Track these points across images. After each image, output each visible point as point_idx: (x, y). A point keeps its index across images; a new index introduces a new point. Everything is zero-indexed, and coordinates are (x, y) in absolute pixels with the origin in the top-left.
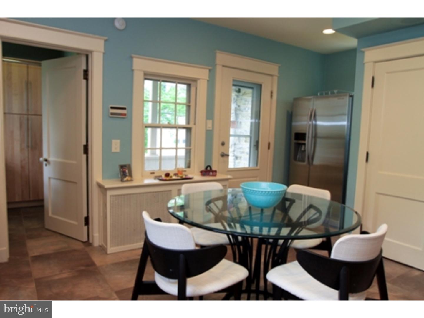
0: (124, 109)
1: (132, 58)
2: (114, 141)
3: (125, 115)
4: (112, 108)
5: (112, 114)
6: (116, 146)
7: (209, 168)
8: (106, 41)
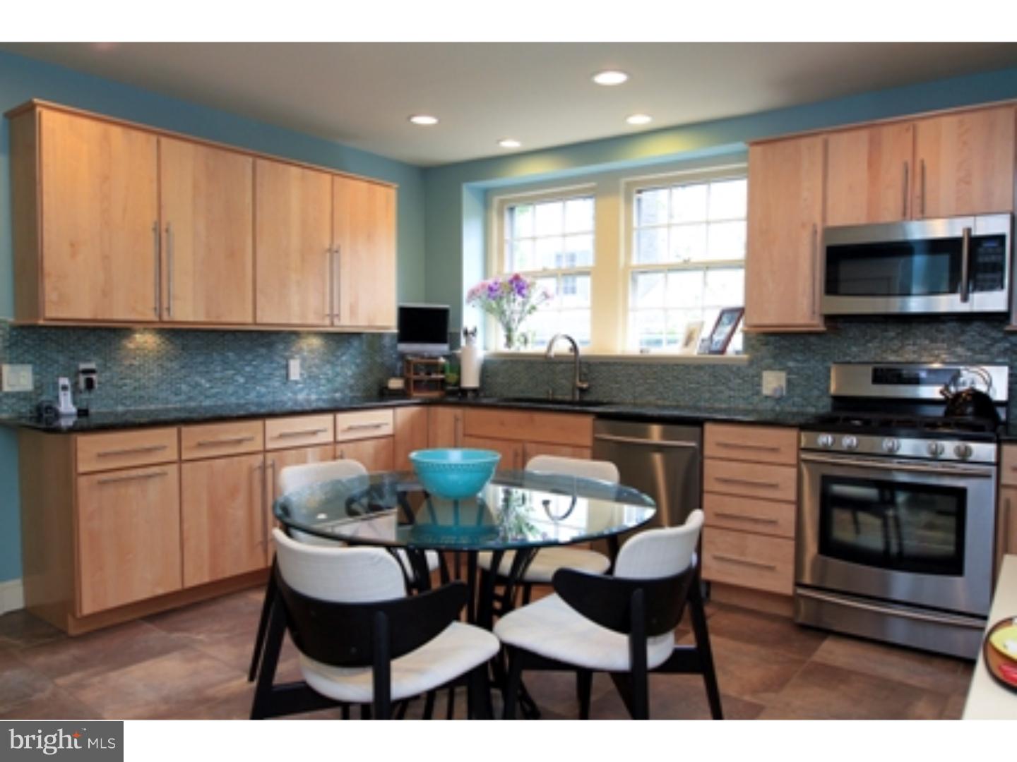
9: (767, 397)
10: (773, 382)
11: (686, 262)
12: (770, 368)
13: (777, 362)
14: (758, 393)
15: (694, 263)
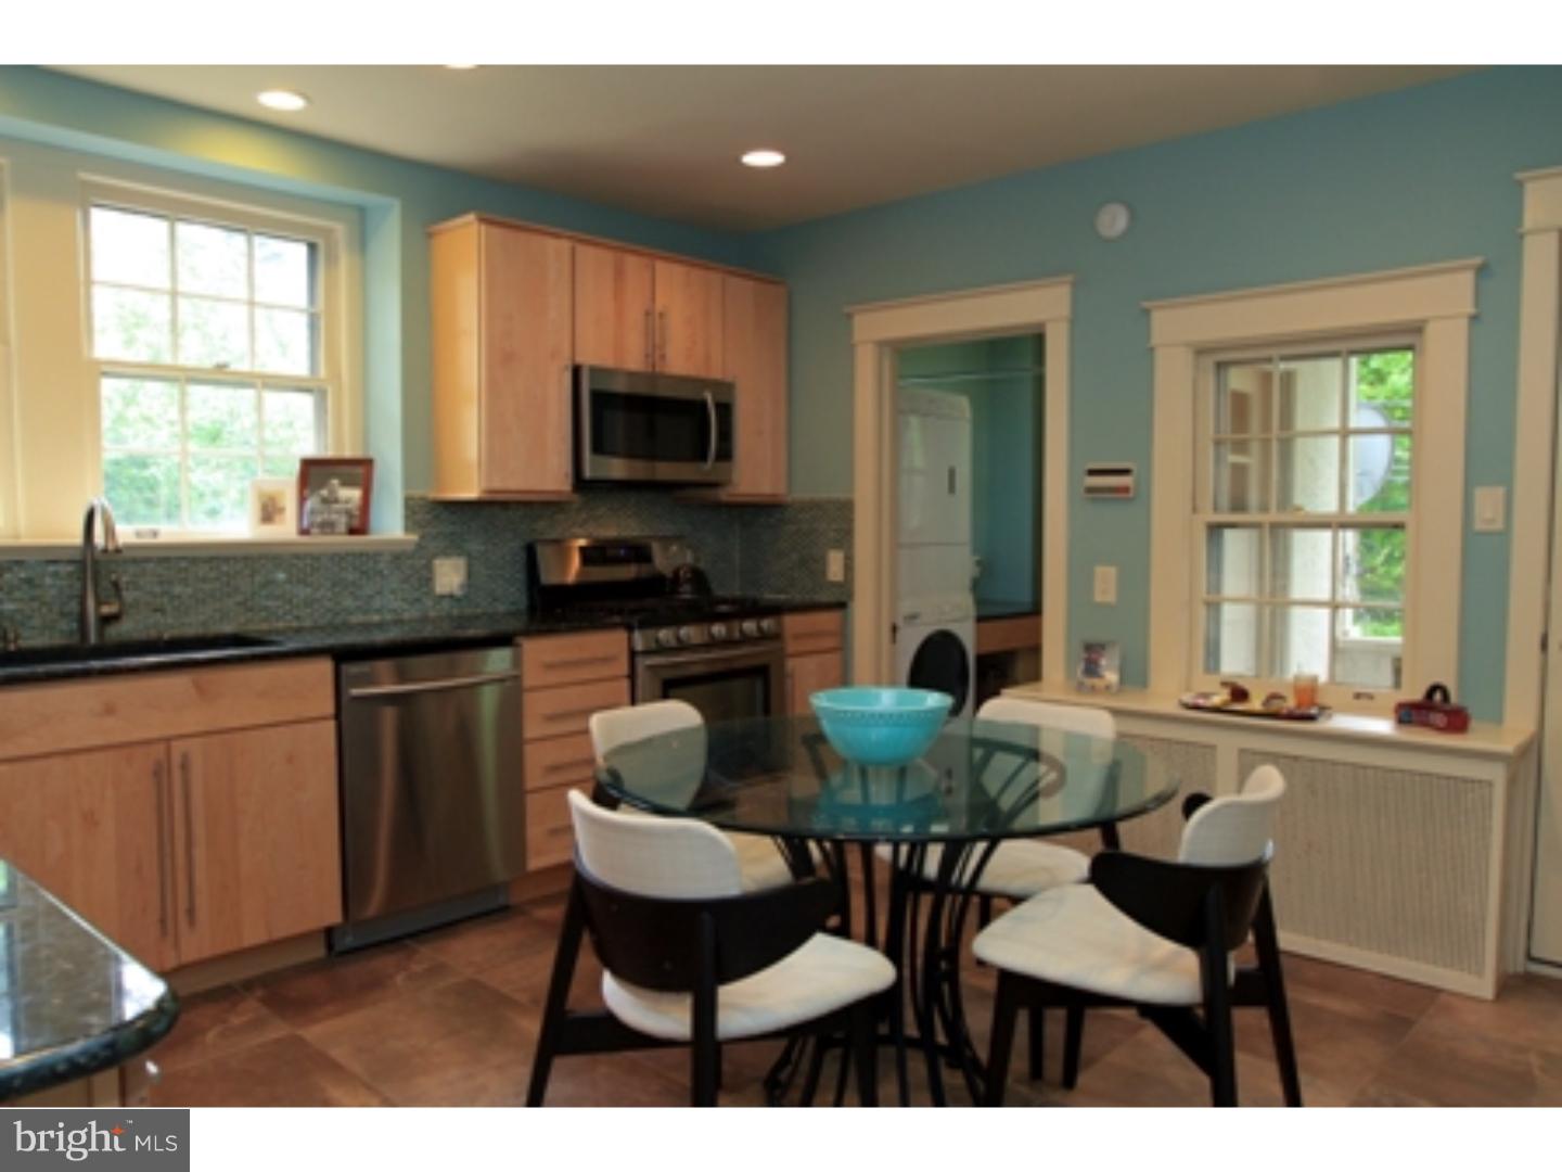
0: (1125, 472)
1: (1147, 312)
2: (1100, 570)
3: (1126, 490)
4: (1092, 472)
5: (1090, 490)
6: (1106, 584)
7: (1438, 696)
8: (1074, 285)
9: (442, 597)
10: (449, 576)
11: (221, 367)
12: (445, 553)
13: (453, 547)
14: (430, 592)
15: (235, 373)
